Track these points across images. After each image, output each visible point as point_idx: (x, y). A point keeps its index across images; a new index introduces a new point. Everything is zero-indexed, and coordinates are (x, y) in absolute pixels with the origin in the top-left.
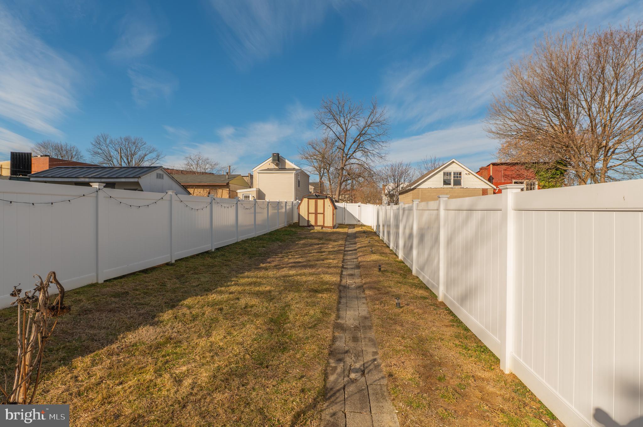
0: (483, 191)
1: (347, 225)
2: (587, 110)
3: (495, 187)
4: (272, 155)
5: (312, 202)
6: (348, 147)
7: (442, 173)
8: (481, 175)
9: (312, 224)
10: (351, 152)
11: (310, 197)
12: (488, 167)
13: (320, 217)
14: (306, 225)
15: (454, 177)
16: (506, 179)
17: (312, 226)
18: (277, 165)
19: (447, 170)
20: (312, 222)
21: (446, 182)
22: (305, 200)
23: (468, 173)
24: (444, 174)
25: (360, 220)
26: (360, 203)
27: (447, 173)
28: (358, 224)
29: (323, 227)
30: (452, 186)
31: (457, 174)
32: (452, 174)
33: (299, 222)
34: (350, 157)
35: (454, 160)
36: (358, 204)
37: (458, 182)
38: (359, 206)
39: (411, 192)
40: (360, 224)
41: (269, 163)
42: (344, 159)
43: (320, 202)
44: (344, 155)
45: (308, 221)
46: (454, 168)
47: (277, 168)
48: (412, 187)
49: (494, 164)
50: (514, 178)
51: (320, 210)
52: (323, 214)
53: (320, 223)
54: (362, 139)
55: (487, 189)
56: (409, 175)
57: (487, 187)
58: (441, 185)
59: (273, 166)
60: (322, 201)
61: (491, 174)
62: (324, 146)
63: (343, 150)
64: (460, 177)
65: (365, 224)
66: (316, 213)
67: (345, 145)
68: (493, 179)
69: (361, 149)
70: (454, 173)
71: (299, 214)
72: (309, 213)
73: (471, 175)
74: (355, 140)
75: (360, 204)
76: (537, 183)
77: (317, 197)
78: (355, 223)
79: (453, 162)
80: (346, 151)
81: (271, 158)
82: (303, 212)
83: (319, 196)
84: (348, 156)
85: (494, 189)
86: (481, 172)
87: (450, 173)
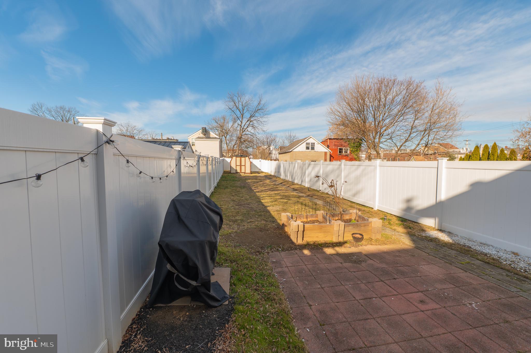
0: (325, 153)
1: (254, 172)
2: (373, 115)
3: (331, 151)
4: (201, 128)
5: (238, 159)
6: (244, 124)
7: (305, 143)
8: (324, 144)
9: (239, 172)
10: (245, 127)
11: (237, 156)
12: (326, 140)
13: (243, 167)
14: (235, 172)
15: (311, 145)
16: (335, 147)
17: (239, 173)
18: (205, 135)
19: (308, 141)
20: (239, 171)
21: (308, 148)
22: (234, 158)
23: (318, 143)
24: (306, 143)
25: (261, 169)
27: (308, 143)
29: (245, 173)
30: (310, 150)
31: (313, 143)
32: (310, 144)
33: (231, 171)
34: (245, 130)
35: (311, 136)
37: (313, 148)
38: (260, 161)
39: (289, 153)
40: (261, 171)
41: (199, 134)
42: (241, 131)
43: (243, 159)
44: (241, 129)
45: (236, 170)
46: (311, 141)
47: (205, 136)
48: (290, 151)
49: (330, 139)
50: (339, 146)
51: (243, 164)
52: (245, 166)
53: (243, 171)
54: (252, 119)
55: (327, 152)
56: (275, 142)
57: (327, 151)
58: (304, 149)
59: (202, 135)
60: (244, 158)
61: (328, 144)
62: (222, 121)
63: (241, 126)
64: (314, 146)
65: (263, 171)
66: (241, 166)
67: (242, 123)
68: (329, 146)
69: (251, 125)
70: (311, 143)
71: (231, 166)
72: (236, 166)
73: (319, 144)
74: (248, 120)
76: (349, 149)
77: (241, 156)
78: (258, 171)
79: (311, 137)
80: (242, 125)
81: (201, 130)
82: (233, 165)
83: (242, 155)
84: (244, 130)
85: (330, 152)
86: (323, 142)
87: (309, 143)
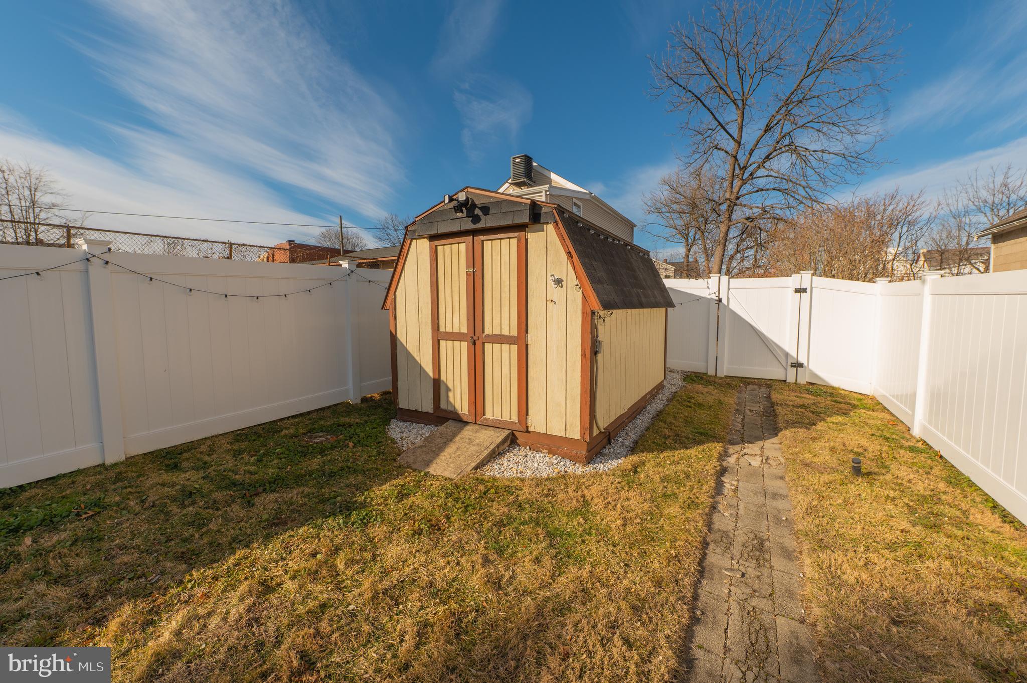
9: (456, 406)
13: (501, 364)
14: (428, 405)
20: (458, 395)
22: (421, 250)
25: (802, 359)
26: (806, 275)
28: (791, 379)
33: (393, 387)
36: (794, 281)
38: (801, 291)
40: (802, 380)
45: (437, 383)
51: (500, 315)
52: (520, 341)
53: (500, 403)
66: (477, 338)
71: (394, 338)
72: (438, 334)
74: (770, 122)
75: (805, 278)
78: (774, 372)
